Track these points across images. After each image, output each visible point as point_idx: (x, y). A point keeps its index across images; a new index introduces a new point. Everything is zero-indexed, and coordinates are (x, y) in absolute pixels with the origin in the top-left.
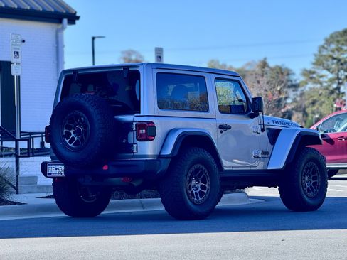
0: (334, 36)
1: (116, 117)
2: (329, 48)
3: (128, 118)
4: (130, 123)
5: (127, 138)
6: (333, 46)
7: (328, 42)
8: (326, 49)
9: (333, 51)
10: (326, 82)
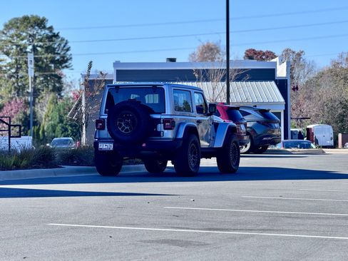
0: (13, 22)
1: (151, 115)
2: (8, 34)
3: (158, 116)
4: (160, 119)
5: (156, 128)
6: (12, 32)
7: (8, 27)
8: (6, 34)
9: (12, 37)
10: (5, 66)
